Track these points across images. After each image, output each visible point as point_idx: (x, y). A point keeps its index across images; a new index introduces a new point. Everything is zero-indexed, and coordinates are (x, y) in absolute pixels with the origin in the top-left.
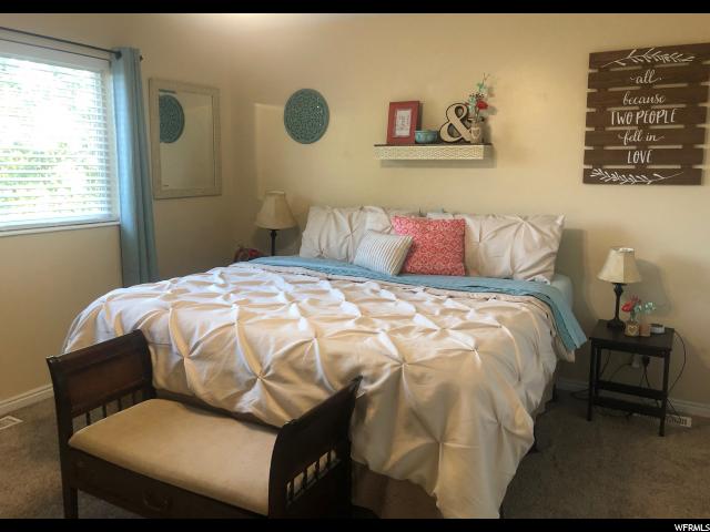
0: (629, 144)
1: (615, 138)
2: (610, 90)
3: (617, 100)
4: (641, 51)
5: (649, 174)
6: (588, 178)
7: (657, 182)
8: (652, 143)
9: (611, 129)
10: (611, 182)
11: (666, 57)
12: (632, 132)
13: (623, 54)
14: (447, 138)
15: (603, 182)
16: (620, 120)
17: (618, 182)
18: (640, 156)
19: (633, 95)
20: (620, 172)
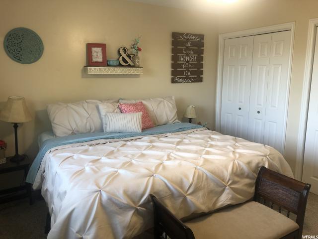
0: (185, 68)
1: (180, 66)
2: (178, 47)
3: (180, 51)
4: (187, 34)
5: (190, 78)
6: (173, 81)
7: (192, 82)
8: (191, 68)
9: (178, 62)
10: (180, 82)
11: (194, 38)
12: (185, 63)
13: (182, 34)
14: (124, 64)
15: (177, 82)
16: (182, 59)
17: (182, 82)
18: (187, 73)
19: (186, 50)
20: (183, 78)
